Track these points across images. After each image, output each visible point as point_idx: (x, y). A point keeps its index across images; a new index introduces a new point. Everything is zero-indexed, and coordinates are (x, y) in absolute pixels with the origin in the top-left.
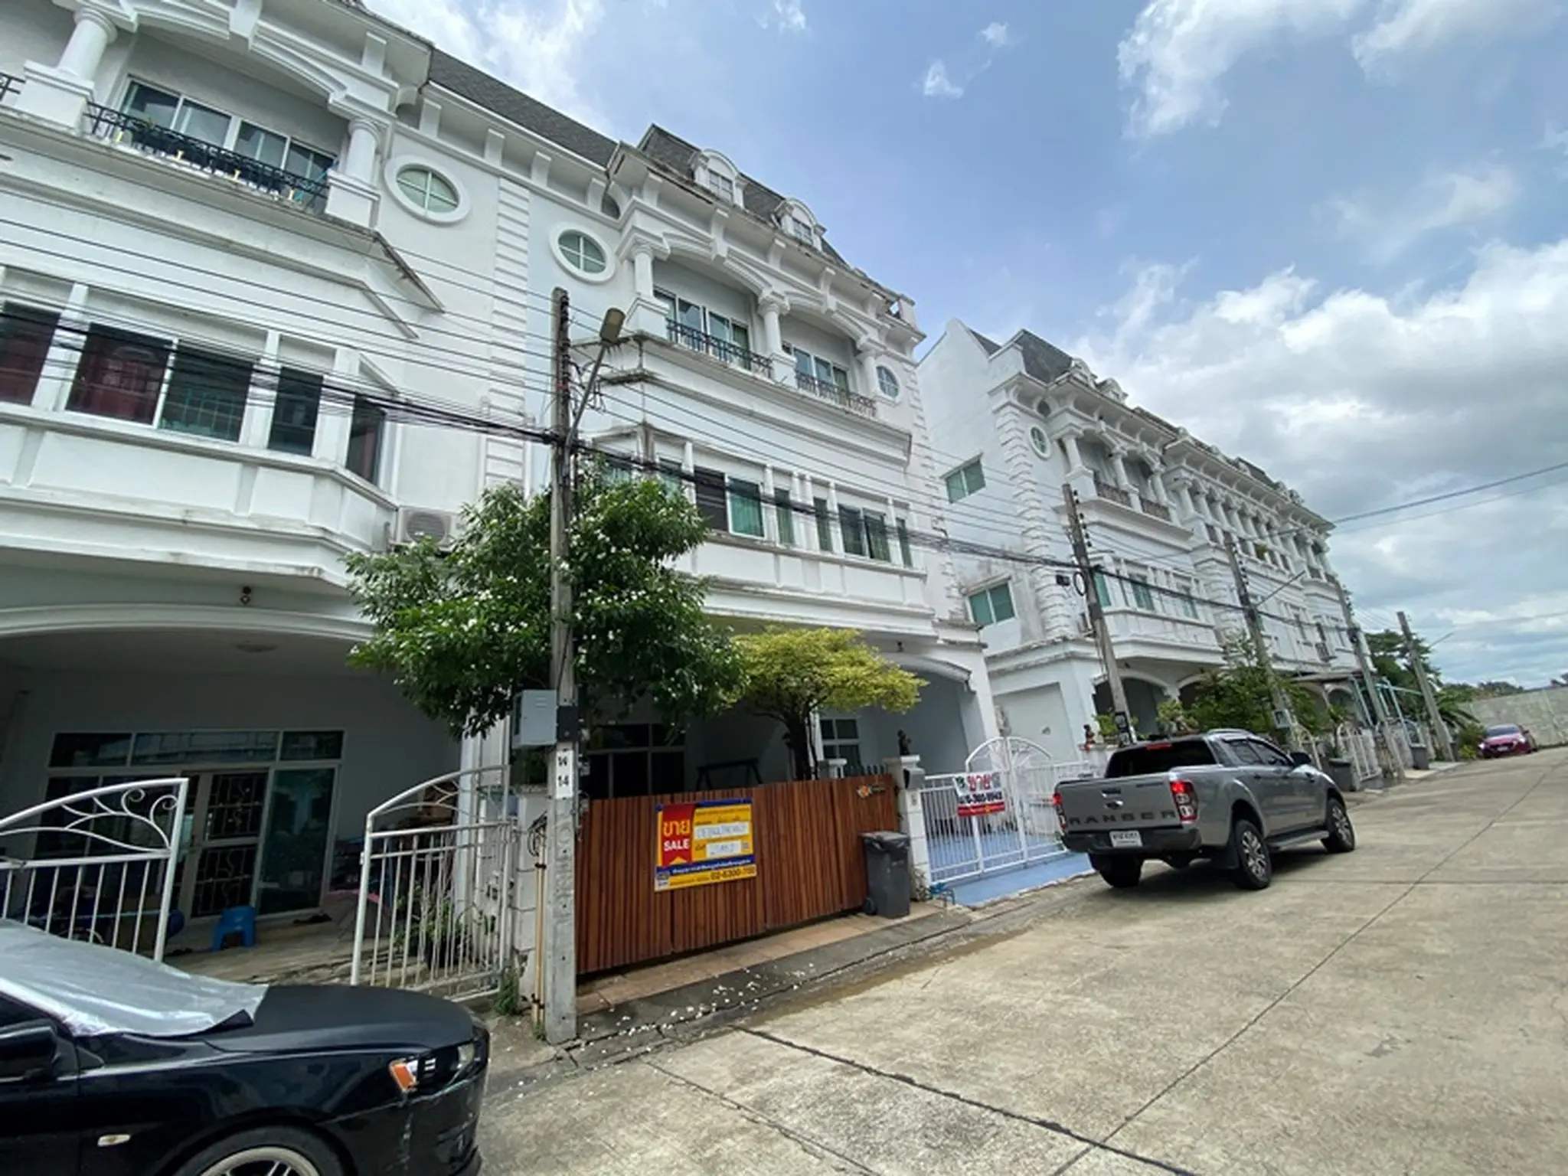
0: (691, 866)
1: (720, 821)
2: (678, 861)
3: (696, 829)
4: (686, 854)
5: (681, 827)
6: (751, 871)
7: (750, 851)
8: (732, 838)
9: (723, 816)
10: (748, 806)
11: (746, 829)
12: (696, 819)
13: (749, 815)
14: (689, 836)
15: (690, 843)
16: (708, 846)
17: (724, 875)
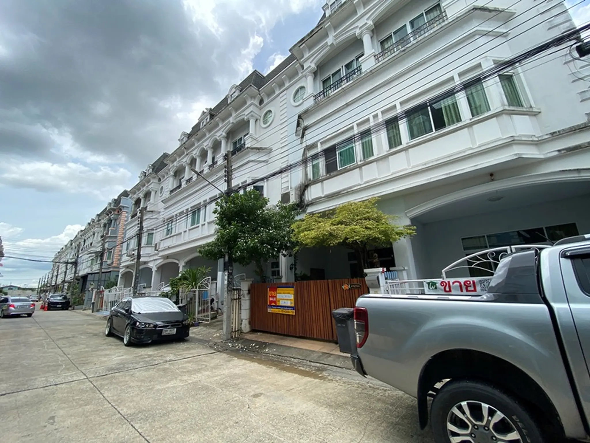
0: (277, 307)
1: (284, 293)
2: (273, 304)
3: (278, 295)
4: (275, 302)
5: (274, 293)
6: (293, 312)
7: (293, 305)
8: (288, 300)
9: (285, 292)
10: (293, 289)
11: (292, 297)
12: (278, 292)
13: (293, 292)
14: (276, 297)
15: (276, 299)
16: (281, 301)
17: (285, 312)
